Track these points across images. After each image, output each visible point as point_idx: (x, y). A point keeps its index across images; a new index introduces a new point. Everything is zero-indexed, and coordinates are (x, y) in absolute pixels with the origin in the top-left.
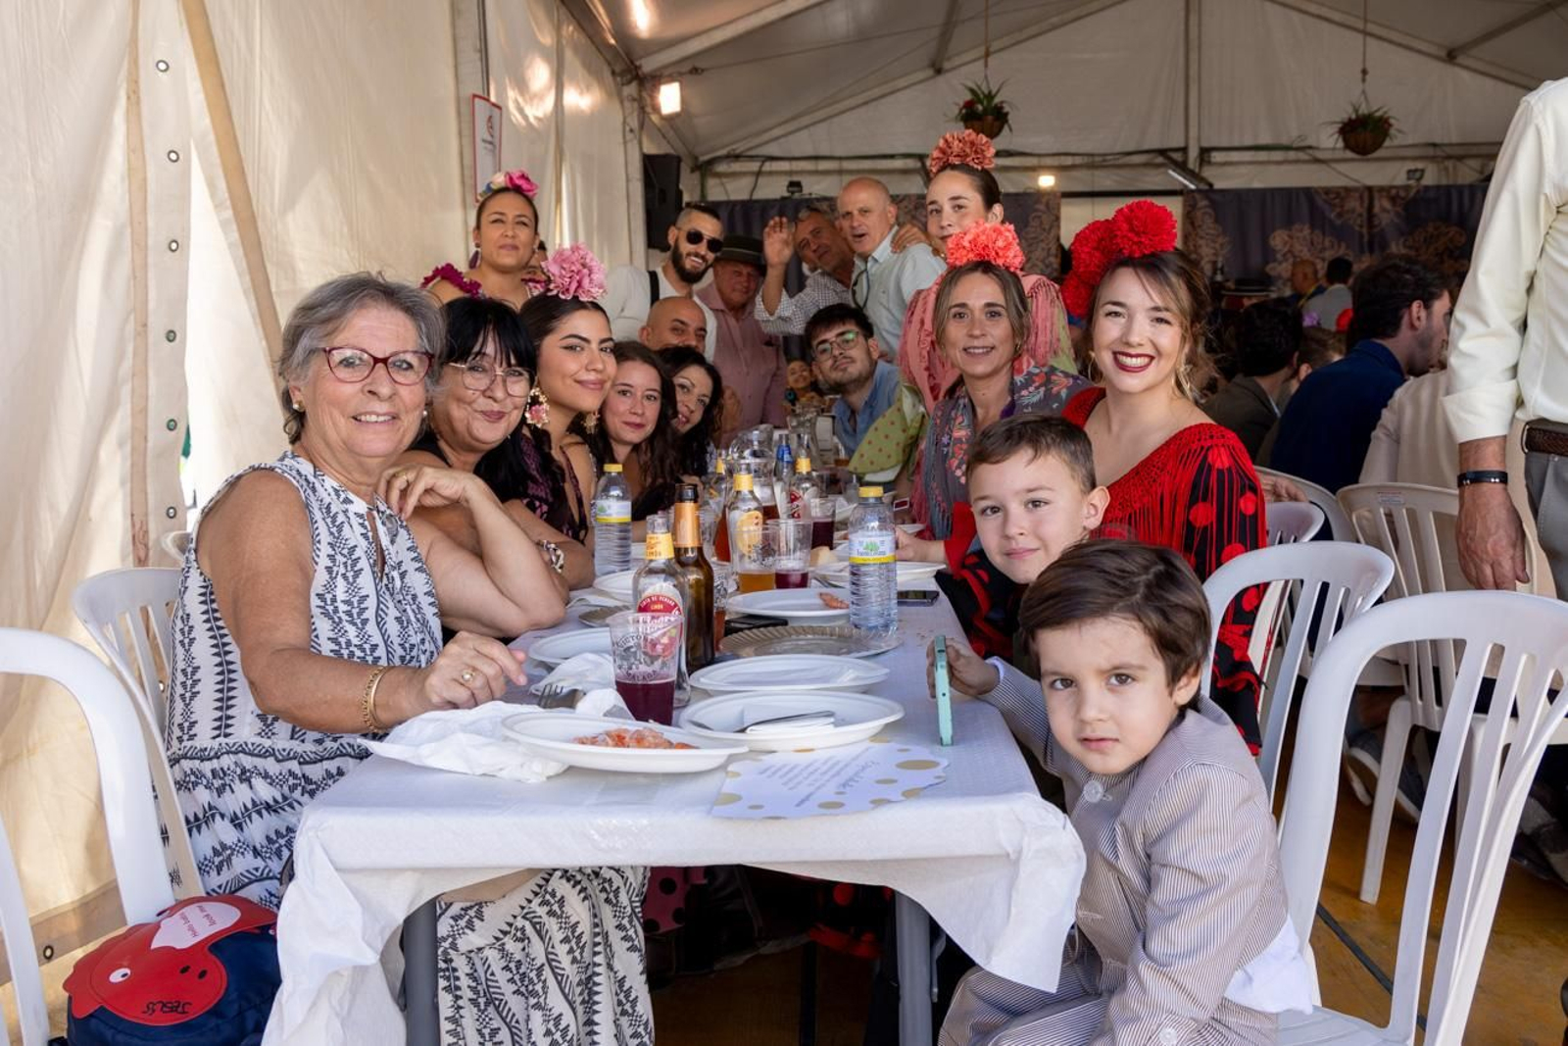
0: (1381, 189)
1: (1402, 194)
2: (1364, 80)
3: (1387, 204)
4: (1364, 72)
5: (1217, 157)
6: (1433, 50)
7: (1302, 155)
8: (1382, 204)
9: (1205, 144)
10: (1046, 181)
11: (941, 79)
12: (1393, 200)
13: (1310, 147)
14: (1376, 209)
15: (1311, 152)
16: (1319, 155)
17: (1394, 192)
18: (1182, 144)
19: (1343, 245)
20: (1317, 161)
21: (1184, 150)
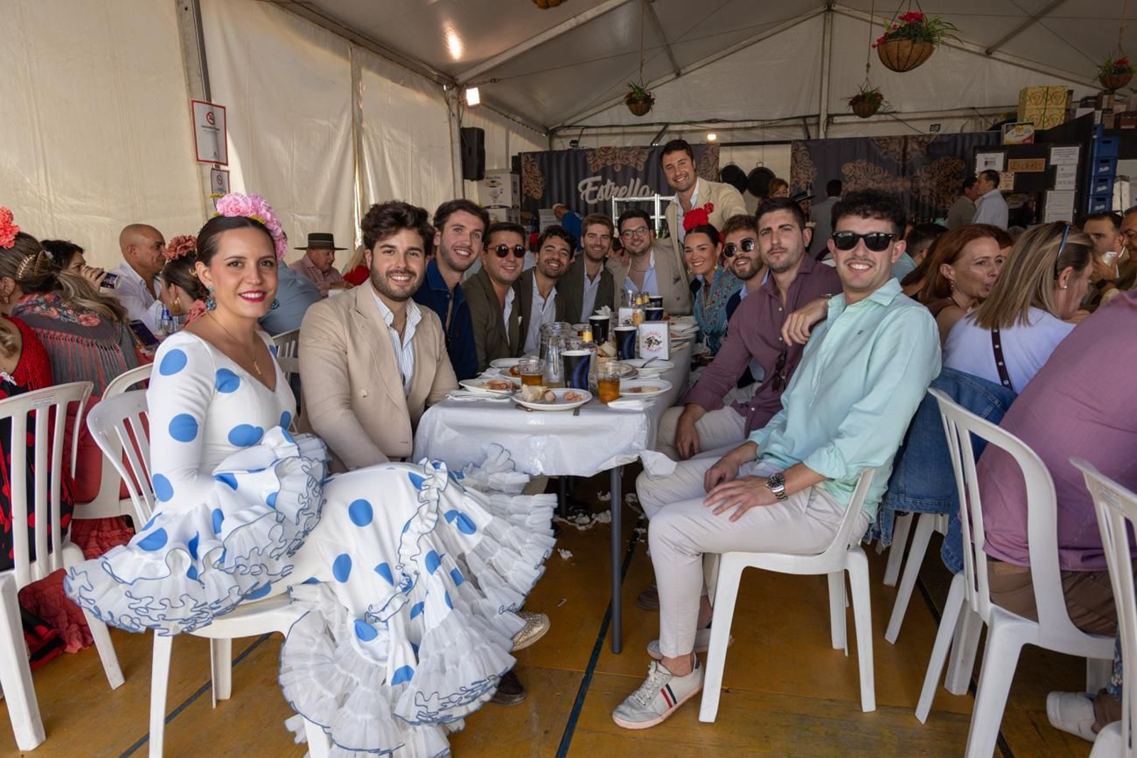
0: (913, 137)
1: (926, 140)
2: (868, 71)
3: (916, 147)
4: (868, 66)
5: (837, 120)
6: (977, 49)
7: (889, 117)
8: (913, 146)
9: (832, 112)
10: (712, 137)
11: (680, 80)
12: (920, 143)
13: (895, 112)
14: (909, 150)
15: (894, 115)
16: (900, 117)
17: (920, 139)
18: (817, 113)
19: (887, 172)
20: (898, 120)
21: (818, 116)
